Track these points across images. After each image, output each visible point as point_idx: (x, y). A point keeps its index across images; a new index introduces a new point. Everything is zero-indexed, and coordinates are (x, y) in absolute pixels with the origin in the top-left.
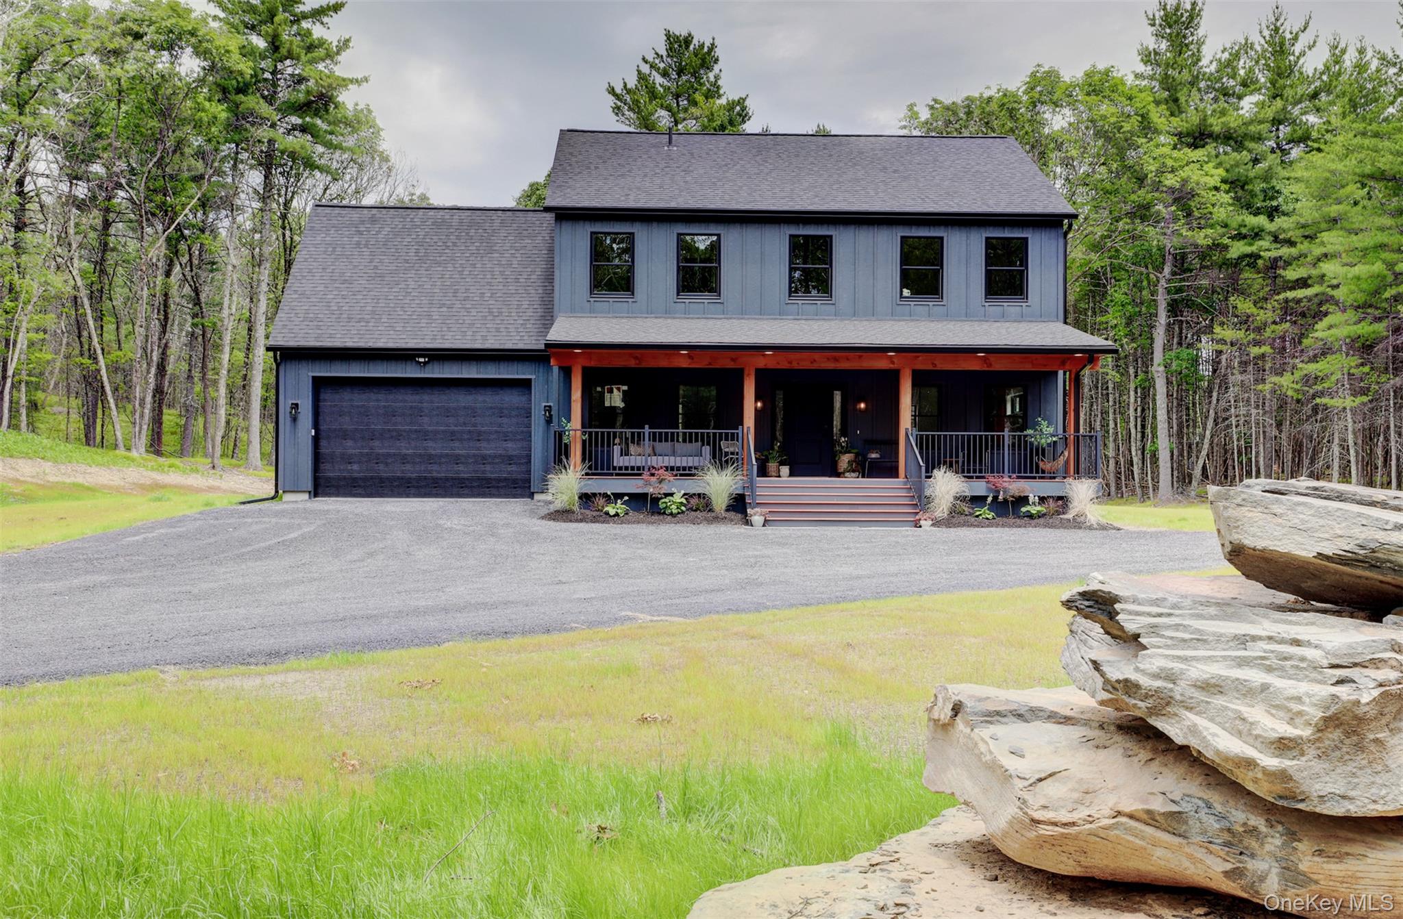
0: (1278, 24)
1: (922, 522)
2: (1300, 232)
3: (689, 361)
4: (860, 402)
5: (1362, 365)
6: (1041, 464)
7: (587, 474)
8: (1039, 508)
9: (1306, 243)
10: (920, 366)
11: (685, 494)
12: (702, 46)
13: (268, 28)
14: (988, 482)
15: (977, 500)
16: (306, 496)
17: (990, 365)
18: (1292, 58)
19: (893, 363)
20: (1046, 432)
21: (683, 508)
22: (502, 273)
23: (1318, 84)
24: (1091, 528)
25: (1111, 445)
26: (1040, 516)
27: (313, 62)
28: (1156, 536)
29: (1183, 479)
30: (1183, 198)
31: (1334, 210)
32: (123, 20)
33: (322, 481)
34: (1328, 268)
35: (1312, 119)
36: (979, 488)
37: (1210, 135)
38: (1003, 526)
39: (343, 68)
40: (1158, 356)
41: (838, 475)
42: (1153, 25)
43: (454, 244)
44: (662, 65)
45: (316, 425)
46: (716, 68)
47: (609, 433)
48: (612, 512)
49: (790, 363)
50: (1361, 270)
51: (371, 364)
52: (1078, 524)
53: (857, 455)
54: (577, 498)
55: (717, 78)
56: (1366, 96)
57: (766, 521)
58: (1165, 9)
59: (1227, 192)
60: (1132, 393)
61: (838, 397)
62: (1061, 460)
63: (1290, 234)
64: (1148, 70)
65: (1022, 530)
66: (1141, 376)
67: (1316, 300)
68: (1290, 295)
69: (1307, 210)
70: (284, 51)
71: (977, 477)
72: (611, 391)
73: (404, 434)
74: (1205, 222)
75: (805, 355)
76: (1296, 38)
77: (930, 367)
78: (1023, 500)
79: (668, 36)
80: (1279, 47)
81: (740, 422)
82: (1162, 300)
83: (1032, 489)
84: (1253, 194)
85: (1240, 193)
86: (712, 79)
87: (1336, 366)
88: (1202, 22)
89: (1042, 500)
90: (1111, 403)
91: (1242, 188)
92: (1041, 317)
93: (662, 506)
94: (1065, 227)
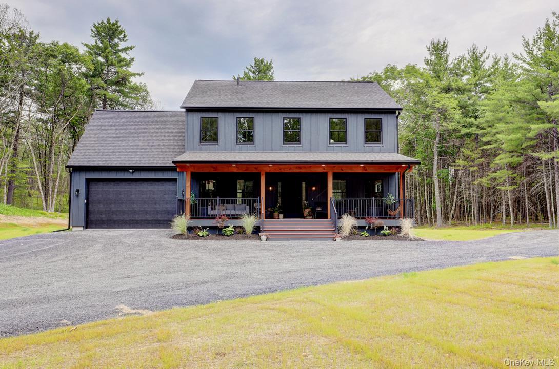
0: (475, 51)
1: (336, 238)
2: (487, 124)
3: (237, 169)
4: (313, 187)
5: (514, 173)
6: (389, 212)
7: (192, 218)
8: (388, 231)
9: (490, 128)
10: (336, 171)
11: (234, 227)
12: (267, 63)
13: (104, 54)
14: (366, 220)
15: (361, 228)
16: (82, 228)
17: (366, 170)
18: (480, 63)
19: (324, 169)
20: (391, 199)
21: (233, 233)
22: (168, 136)
23: (490, 72)
24: (411, 240)
25: (418, 206)
26: (389, 235)
27: (121, 67)
28: (441, 243)
29: (446, 218)
30: (443, 112)
31: (500, 115)
32: (47, 50)
33: (89, 222)
34: (499, 136)
35: (488, 85)
36: (362, 223)
37: (452, 90)
38: (373, 239)
39: (132, 69)
40: (435, 172)
41: (304, 218)
42: (429, 51)
43: (151, 125)
44: (253, 70)
45: (87, 199)
46: (272, 70)
47: (207, 200)
48: (201, 235)
49: (280, 169)
50: (512, 136)
51: (110, 172)
52: (405, 238)
53: (312, 209)
54: (186, 228)
55: (272, 74)
56: (508, 75)
57: (267, 238)
58: (433, 45)
59: (459, 109)
60: (426, 186)
61: (304, 184)
62: (397, 211)
63: (483, 125)
64: (428, 67)
65: (380, 241)
66: (429, 179)
67: (494, 150)
68: (485, 147)
69: (489, 116)
70: (110, 62)
71: (361, 218)
72: (209, 183)
73: (124, 202)
74: (452, 120)
75: (287, 166)
76: (481, 56)
77: (340, 171)
78: (382, 228)
79: (255, 59)
80: (475, 59)
81: (259, 195)
82: (436, 151)
83: (385, 223)
84: (469, 111)
85: (464, 111)
86: (271, 74)
87: (503, 174)
88: (448, 49)
89: (390, 228)
90: (418, 190)
91: (464, 108)
92: (388, 151)
93: (223, 232)
94: (397, 114)
